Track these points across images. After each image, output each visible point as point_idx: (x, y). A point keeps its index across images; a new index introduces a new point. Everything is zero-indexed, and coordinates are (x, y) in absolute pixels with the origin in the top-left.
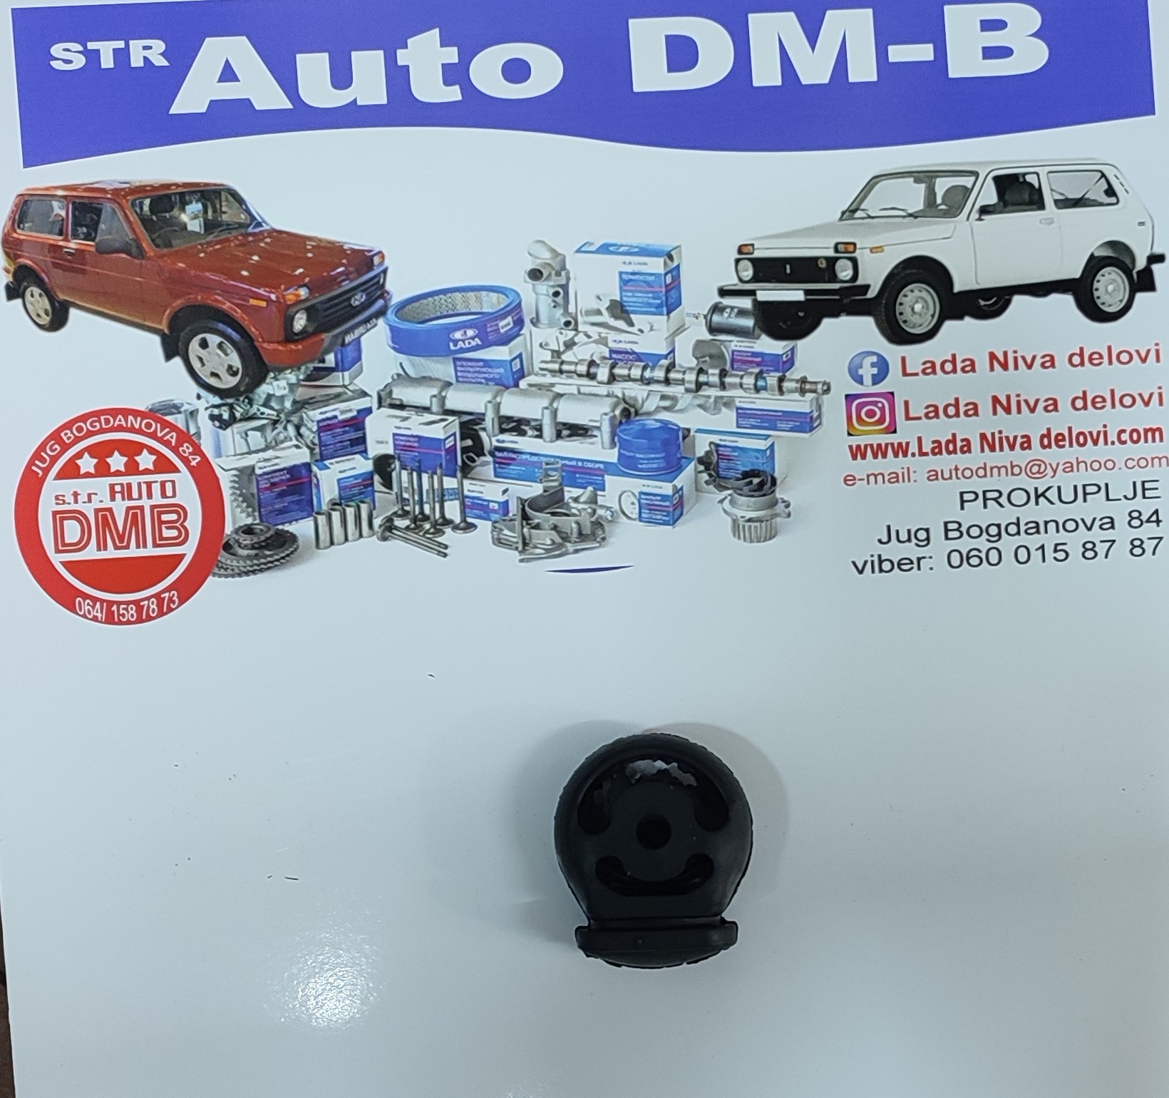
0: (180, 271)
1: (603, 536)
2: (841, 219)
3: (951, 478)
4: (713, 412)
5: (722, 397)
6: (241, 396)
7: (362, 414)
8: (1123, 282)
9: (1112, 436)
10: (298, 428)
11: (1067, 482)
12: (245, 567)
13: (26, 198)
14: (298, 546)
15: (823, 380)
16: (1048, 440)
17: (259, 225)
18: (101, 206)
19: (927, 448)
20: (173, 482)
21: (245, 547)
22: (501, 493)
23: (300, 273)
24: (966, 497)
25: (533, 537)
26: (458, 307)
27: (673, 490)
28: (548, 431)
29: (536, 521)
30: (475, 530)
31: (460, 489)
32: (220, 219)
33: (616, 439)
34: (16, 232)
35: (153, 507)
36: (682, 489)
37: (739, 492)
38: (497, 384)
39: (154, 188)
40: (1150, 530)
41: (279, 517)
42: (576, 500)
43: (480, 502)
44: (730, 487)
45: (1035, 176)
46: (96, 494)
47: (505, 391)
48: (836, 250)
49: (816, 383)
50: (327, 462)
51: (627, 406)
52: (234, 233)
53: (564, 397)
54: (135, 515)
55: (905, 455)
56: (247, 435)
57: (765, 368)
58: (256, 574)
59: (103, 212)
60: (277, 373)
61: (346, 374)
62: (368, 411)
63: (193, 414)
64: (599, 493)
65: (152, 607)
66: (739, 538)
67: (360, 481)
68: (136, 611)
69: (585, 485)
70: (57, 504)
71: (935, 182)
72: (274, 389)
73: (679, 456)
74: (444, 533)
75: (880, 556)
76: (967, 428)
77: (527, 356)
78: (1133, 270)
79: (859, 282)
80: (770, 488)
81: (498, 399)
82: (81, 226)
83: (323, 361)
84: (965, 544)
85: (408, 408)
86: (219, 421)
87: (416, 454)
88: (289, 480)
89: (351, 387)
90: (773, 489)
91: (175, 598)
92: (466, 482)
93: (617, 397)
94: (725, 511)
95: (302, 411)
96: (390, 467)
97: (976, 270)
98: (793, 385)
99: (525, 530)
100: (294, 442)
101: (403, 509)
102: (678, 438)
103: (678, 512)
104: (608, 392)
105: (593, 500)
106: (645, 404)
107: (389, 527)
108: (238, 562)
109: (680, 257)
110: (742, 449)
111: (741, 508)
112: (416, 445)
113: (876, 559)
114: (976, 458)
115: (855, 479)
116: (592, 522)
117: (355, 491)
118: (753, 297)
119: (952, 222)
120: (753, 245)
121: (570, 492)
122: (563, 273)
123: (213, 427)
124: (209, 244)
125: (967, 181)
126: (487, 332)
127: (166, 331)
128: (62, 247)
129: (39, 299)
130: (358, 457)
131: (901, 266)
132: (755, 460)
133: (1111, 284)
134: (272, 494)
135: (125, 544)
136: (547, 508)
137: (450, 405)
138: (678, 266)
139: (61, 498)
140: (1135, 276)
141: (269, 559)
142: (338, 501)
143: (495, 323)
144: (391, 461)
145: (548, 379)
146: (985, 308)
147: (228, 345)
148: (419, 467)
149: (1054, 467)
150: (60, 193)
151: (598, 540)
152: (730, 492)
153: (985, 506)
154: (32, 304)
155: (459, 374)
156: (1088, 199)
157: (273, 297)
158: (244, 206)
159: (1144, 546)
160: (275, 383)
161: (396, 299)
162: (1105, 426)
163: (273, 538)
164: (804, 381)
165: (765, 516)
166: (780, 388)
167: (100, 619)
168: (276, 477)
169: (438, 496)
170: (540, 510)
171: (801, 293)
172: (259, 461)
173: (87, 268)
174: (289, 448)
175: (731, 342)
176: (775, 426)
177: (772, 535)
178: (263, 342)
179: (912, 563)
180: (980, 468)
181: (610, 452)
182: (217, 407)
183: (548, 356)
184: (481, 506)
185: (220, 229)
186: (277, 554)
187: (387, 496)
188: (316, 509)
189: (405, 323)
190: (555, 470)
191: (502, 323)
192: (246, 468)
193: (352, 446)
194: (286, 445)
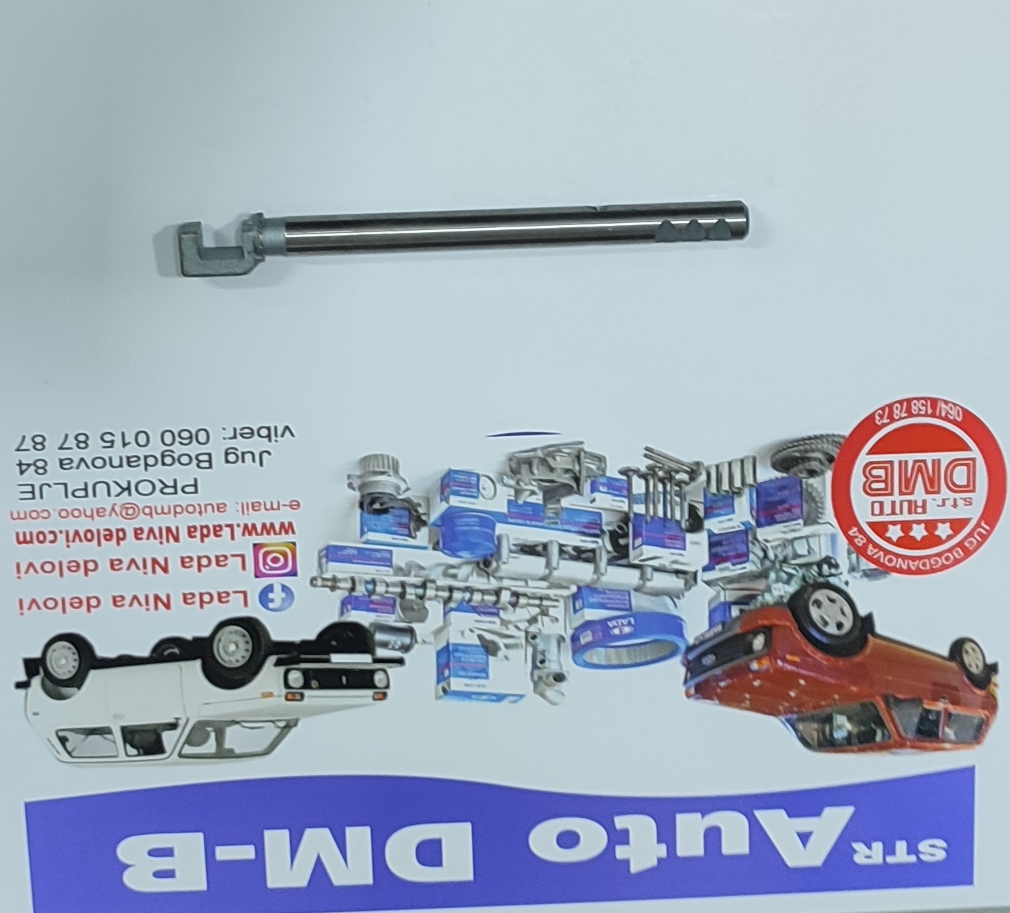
0: (855, 684)
1: (511, 463)
2: (297, 720)
3: (206, 505)
4: (412, 563)
5: (405, 575)
6: (812, 586)
7: (711, 566)
8: (52, 667)
9: (61, 538)
10: (766, 556)
11: (101, 500)
12: (817, 443)
13: (975, 741)
14: (771, 459)
15: (318, 589)
16: (120, 536)
17: (788, 721)
18: (919, 736)
19: (226, 531)
20: (873, 514)
21: (815, 459)
22: (597, 500)
23: (755, 680)
24: (192, 489)
25: (571, 463)
26: (625, 652)
27: (449, 499)
28: (554, 550)
29: (567, 476)
30: (620, 469)
31: (631, 504)
32: (820, 725)
33: (496, 542)
34: (986, 716)
35: (891, 494)
36: (442, 500)
37: (391, 497)
38: (595, 589)
39: (872, 749)
40: (28, 458)
41: (786, 483)
42: (533, 493)
43: (615, 492)
44: (400, 502)
45: (129, 753)
46: (938, 506)
47: (591, 583)
48: (302, 696)
49: (324, 586)
50: (743, 528)
51: (486, 569)
52: (809, 714)
53: (539, 578)
54: (907, 488)
55: (246, 526)
56: (809, 552)
57: (367, 599)
58: (808, 437)
59: (913, 731)
60: (780, 601)
61: (722, 599)
62: (705, 569)
64: (512, 498)
65: (898, 412)
66: (393, 459)
67: (716, 512)
68: (911, 407)
69: (525, 504)
70: (970, 498)
71: (217, 749)
72: (784, 588)
73: (443, 528)
74: (647, 467)
75: (270, 440)
76: (190, 546)
77: (570, 609)
78: (43, 675)
79: (282, 669)
80: (365, 500)
81: (595, 576)
82: (933, 722)
83: (741, 611)
84: (194, 449)
85: (672, 570)
86: (832, 563)
88: (776, 514)
89: (719, 588)
90: (362, 499)
91: (877, 418)
92: (626, 508)
93: (494, 577)
94: (404, 481)
95: (762, 569)
96: (690, 524)
97: (181, 679)
98: (342, 585)
99: (577, 468)
100: (768, 544)
101: (681, 488)
102: (443, 542)
103: (446, 481)
104: (501, 581)
106: (470, 570)
107: (693, 473)
108: (823, 447)
109: (436, 690)
110: (388, 532)
111: (391, 484)
112: (667, 541)
113: (273, 437)
114: (181, 523)
115: (291, 506)
116: (520, 473)
117: (720, 504)
118: (375, 657)
119: (203, 717)
120: (374, 699)
121: (538, 499)
122: (536, 678)
123: (837, 558)
124: (829, 705)
125: (188, 750)
126: (602, 631)
127: (870, 637)
128: (950, 703)
129: (972, 662)
130: (716, 531)
131: (246, 681)
132: (377, 523)
133: (63, 664)
134: (790, 502)
135: (918, 464)
136: (559, 486)
137: (636, 573)
138: (438, 682)
139: (968, 503)
140: (41, 671)
141: (795, 449)
142: (735, 496)
143: (595, 638)
144: (688, 528)
145: (552, 593)
146: (172, 645)
147: (820, 624)
148: (665, 522)
149: (113, 513)
150: (947, 745)
151: (515, 460)
152: (400, 497)
153: (175, 481)
154: (978, 658)
155: (627, 597)
156: (83, 734)
157: (780, 663)
158: (799, 734)
159: (32, 444)
160: (782, 593)
161: (677, 659)
162: (68, 546)
163: (791, 466)
164: (333, 588)
165: (371, 476)
166: (354, 581)
167: (943, 403)
168: (786, 516)
169: (650, 498)
170: (564, 485)
171: (333, 660)
172: (799, 530)
173: (930, 687)
174: (774, 541)
175: (396, 621)
176: (358, 553)
177: (365, 461)
178: (790, 629)
179: (242, 435)
180: (179, 513)
181: (502, 532)
182: (832, 575)
183: (552, 612)
184: (613, 489)
185: (820, 717)
186: (789, 453)
187: (694, 499)
188: (754, 489)
189: (671, 640)
190: (550, 518)
191: (589, 638)
192: (812, 524)
193: (721, 541)
194: (776, 543)
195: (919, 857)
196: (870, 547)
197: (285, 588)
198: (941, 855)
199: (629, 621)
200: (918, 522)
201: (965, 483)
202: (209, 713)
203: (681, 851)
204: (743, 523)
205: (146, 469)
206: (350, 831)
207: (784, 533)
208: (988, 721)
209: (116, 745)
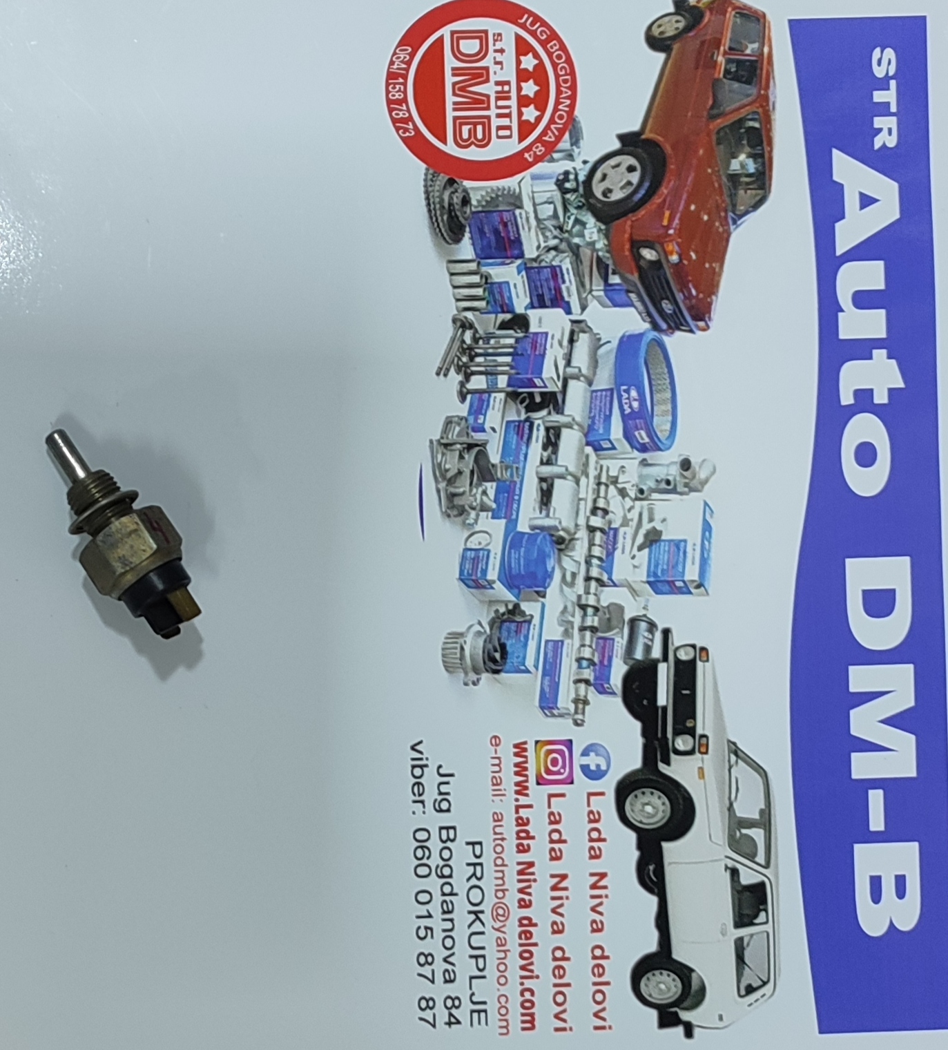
0: (696, 152)
1: (452, 515)
2: (729, 741)
3: (495, 833)
4: (560, 619)
5: (573, 628)
6: (587, 200)
7: (565, 305)
8: (668, 998)
9: (528, 984)
10: (555, 248)
11: (488, 941)
12: (433, 196)
13: (762, 20)
14: (450, 244)
15: (586, 720)
16: (527, 924)
17: (735, 222)
18: (753, 84)
20: (510, 137)
21: (451, 198)
22: (492, 426)
23: (691, 256)
24: (478, 847)
25: (453, 453)
26: (658, 395)
27: (490, 580)
28: (547, 470)
29: (466, 456)
30: (460, 401)
31: (496, 390)
32: (740, 187)
33: (538, 531)
34: (733, 10)
35: (488, 118)
36: (492, 588)
37: (488, 641)
38: (589, 426)
39: (769, 130)
40: (443, 1015)
41: (477, 229)
42: (484, 493)
43: (485, 407)
44: (493, 632)
45: (765, 920)
46: (502, 69)
47: (583, 433)
48: (703, 736)
49: (583, 713)
50: (524, 273)
52: (728, 200)
53: (576, 486)
54: (482, 102)
55: (517, 792)
56: (550, 203)
57: (597, 667)
58: (427, 206)
59: (748, 86)
60: (604, 232)
61: (602, 293)
62: (569, 312)
64: (490, 514)
65: (401, 113)
66: (447, 638)
67: (507, 301)
68: (396, 100)
69: (498, 502)
70: (494, 35)
71: (760, 828)
72: (590, 228)
73: (522, 587)
74: (458, 374)
75: (426, 766)
76: (539, 850)
77: (611, 455)
78: (678, 1007)
79: (673, 757)
80: (491, 669)
82: (737, 67)
83: (614, 273)
84: (435, 845)
85: (570, 347)
86: (563, 179)
88: (510, 238)
89: (590, 297)
90: (490, 671)
91: (407, 134)
92: (502, 396)
93: (575, 533)
94: (471, 626)
95: (570, 252)
96: (520, 329)
97: (681, 863)
98: (582, 693)
99: (458, 446)
100: (543, 245)
101: (480, 338)
102: (537, 587)
103: (471, 583)
104: (579, 526)
106: (568, 558)
107: (465, 325)
108: (438, 191)
109: (699, 595)
110: (526, 645)
111: (473, 640)
112: (537, 353)
113: (424, 762)
114: (513, 858)
115: (497, 745)
116: (463, 506)
117: (498, 297)
118: (661, 659)
119: (724, 843)
120: (708, 661)
121: (492, 488)
122: (686, 489)
123: (557, 174)
124: (720, 176)
125: (761, 858)
126: (636, 419)
127: (643, 137)
128: (718, 48)
129: (673, 28)
130: (528, 300)
131: (686, 795)
132: (516, 655)
133: (666, 987)
134: (497, 223)
135: (456, 91)
136: (478, 467)
137: (572, 384)
138: (690, 593)
139: (499, 38)
140: (673, 1009)
141: (440, 219)
142: (489, 281)
143: (644, 428)
144: (524, 330)
145: (592, 473)
146: (646, 872)
147: (630, 190)
148: (517, 355)
149: (503, 929)
150: (766, 50)
151: (449, 511)
152: (488, 632)
153: (469, 864)
154: (669, 21)
155: (599, 393)
156: (744, 968)
157: (671, 232)
158: (751, 209)
159: (428, 1010)
160: (595, 230)
161: (668, 340)
162: (537, 977)
163: (458, 223)
164: (586, 702)
165: (466, 663)
166: (579, 681)
167: (391, 67)
168: (513, 227)
169: (491, 370)
170: (476, 460)
171: (664, 703)
172: (527, 213)
173: (700, 71)
174: (538, 240)
175: (622, 638)
176: (548, 675)
177: (448, 668)
178: (632, 221)
179: (420, 795)
180: (503, 861)
181: (527, 526)
182: (576, 179)
183: (613, 473)
184: (482, 408)
185: (731, 187)
186: (444, 226)
187: (492, 326)
188: (483, 261)
189: (646, 347)
190: (512, 475)
191: (643, 433)
192: (521, 201)
193: (538, 296)
194: (541, 237)
195: (892, 78)
196: (544, 138)
197: (585, 753)
198: (890, 53)
199: (625, 391)
200: (519, 89)
201: (477, 41)
202: (720, 836)
203: (883, 334)
205: (456, 895)
206: (853, 688)
207: (529, 229)
208: (740, 8)
209: (757, 933)
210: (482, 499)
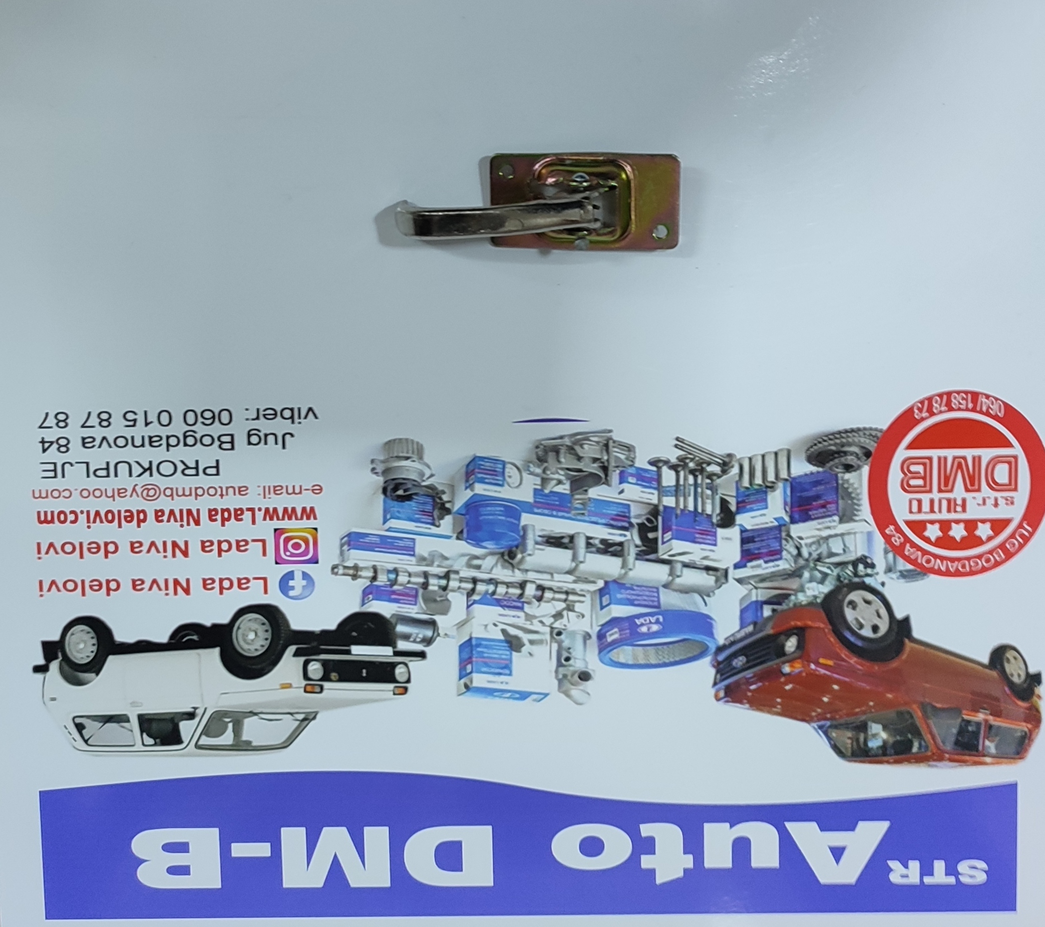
0: (891, 691)
1: (537, 450)
2: (316, 713)
3: (227, 488)
4: (436, 553)
5: (427, 565)
6: (847, 585)
7: (743, 563)
8: (70, 650)
9: (82, 518)
10: (799, 554)
11: (123, 480)
12: (854, 436)
13: (1018, 756)
14: (806, 452)
15: (338, 577)
16: (140, 518)
17: (821, 727)
18: (956, 747)
19: (247, 515)
20: (911, 512)
21: (852, 453)
22: (626, 491)
23: (787, 684)
24: (214, 471)
25: (599, 452)
26: (654, 651)
27: (474, 487)
28: (581, 543)
29: (595, 465)
30: (650, 460)
31: (661, 496)
32: (854, 733)
33: (522, 533)
34: (1029, 730)
35: (930, 491)
36: (466, 488)
37: (415, 483)
38: (624, 584)
39: (909, 761)
40: (51, 435)
41: (821, 479)
42: (560, 482)
43: (644, 484)
44: (424, 489)
45: (146, 743)
46: (979, 505)
47: (618, 578)
48: (322, 687)
49: (344, 574)
50: (776, 524)
51: (511, 561)
52: (842, 721)
53: (565, 571)
54: (946, 485)
55: (267, 510)
56: (844, 550)
57: (388, 589)
58: (845, 430)
59: (952, 743)
60: (814, 601)
61: (754, 599)
62: (737, 566)
63: (889, 570)
64: (539, 487)
65: (937, 406)
66: (418, 443)
67: (748, 507)
68: (951, 401)
69: (552, 494)
70: (1012, 498)
71: (234, 741)
72: (818, 588)
73: (467, 516)
74: (678, 458)
75: (293, 422)
76: (211, 530)
77: (595, 606)
78: (62, 660)
79: (302, 659)
80: (389, 485)
81: (623, 571)
82: (973, 732)
83: (774, 611)
85: (702, 567)
86: (867, 563)
87: (697, 527)
88: (810, 510)
89: (751, 587)
90: (386, 485)
91: (916, 411)
92: (655, 501)
93: (519, 569)
94: (429, 467)
95: (795, 568)
96: (722, 519)
97: (200, 666)
98: (363, 573)
99: (605, 457)
100: (802, 542)
101: (712, 480)
102: (468, 531)
103: (471, 468)
104: (526, 573)
105: (545, 481)
106: (495, 562)
107: (725, 466)
108: (860, 441)
109: (458, 687)
110: (411, 520)
111: (415, 469)
112: (697, 536)
113: (297, 420)
114: (203, 505)
115: (313, 490)
116: (546, 462)
117: (752, 498)
118: (396, 650)
119: (220, 707)
120: (394, 694)
121: (565, 489)
122: (560, 676)
123: (873, 558)
124: (864, 713)
125: (205, 741)
126: (629, 629)
127: (907, 641)
128: (991, 714)
129: (1013, 672)
130: (749, 527)
131: (266, 671)
132: (400, 510)
133: (81, 649)
134: (825, 498)
135: (957, 460)
136: (586, 476)
137: (666, 568)
138: (460, 678)
139: (1009, 503)
140: (60, 655)
141: (831, 442)
142: (769, 489)
143: (621, 637)
144: (720, 522)
145: (578, 587)
146: (193, 633)
147: (855, 627)
148: (696, 516)
149: (134, 494)
150: (988, 760)
151: (542, 447)
152: (424, 484)
153: (197, 462)
154: (1020, 668)
155: (656, 594)
156: (100, 722)
157: (813, 666)
158: (832, 743)
159: (56, 421)
160: (816, 593)
161: (707, 661)
162: (89, 527)
163: (827, 460)
164: (355, 577)
165: (394, 461)
166: (375, 571)
167: (984, 396)
168: (821, 513)
169: (680, 490)
170: (591, 475)
171: (353, 652)
172: (834, 527)
173: (970, 696)
174: (808, 538)
175: (417, 613)
176: (381, 540)
177: (389, 444)
178: (824, 630)
179: (264, 415)
180: (200, 496)
181: (527, 523)
182: (868, 575)
183: (578, 607)
184: (643, 481)
185: (854, 725)
186: (825, 446)
187: (725, 493)
188: (788, 485)
189: (700, 640)
190: (577, 509)
191: (616, 636)
192: (847, 522)
193: (753, 537)
194: (809, 541)
195: (957, 879)
196: (908, 546)
197: (305, 576)
198: (981, 878)
199: (658, 619)
200: (957, 522)
201: (1005, 480)
202: (227, 703)
203: (709, 863)
204: (775, 519)
205: (168, 450)
206: (367, 830)
207: (819, 530)
208: (1031, 735)
209: (133, 734)
210: (552, 479)
